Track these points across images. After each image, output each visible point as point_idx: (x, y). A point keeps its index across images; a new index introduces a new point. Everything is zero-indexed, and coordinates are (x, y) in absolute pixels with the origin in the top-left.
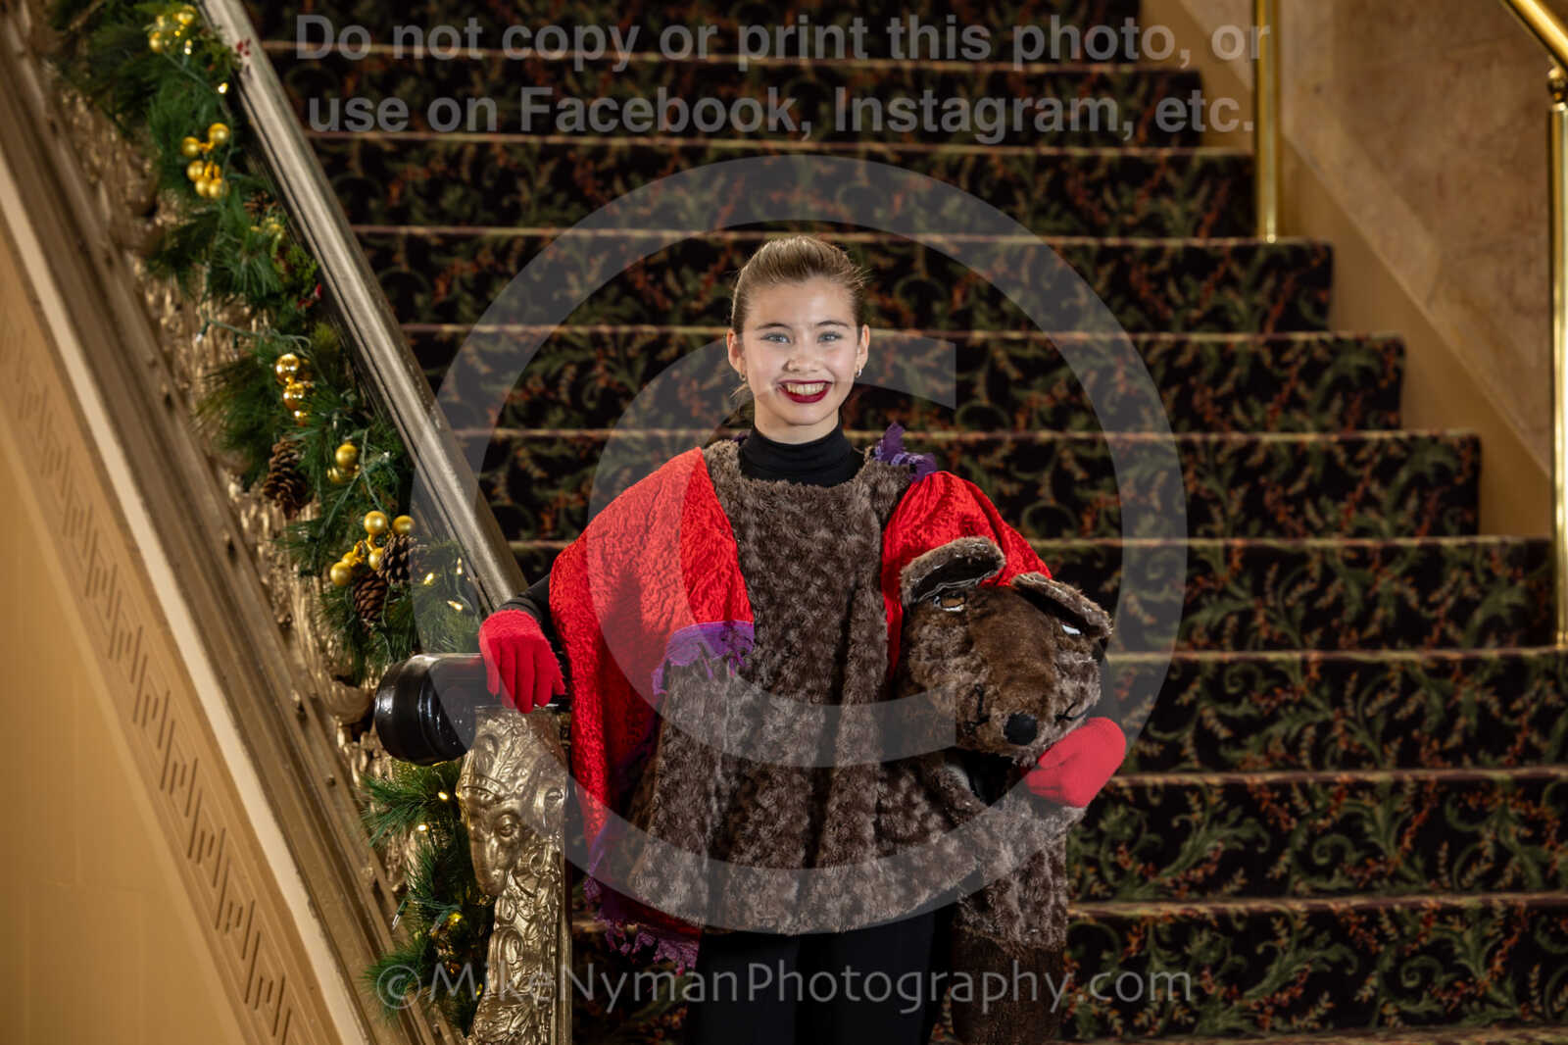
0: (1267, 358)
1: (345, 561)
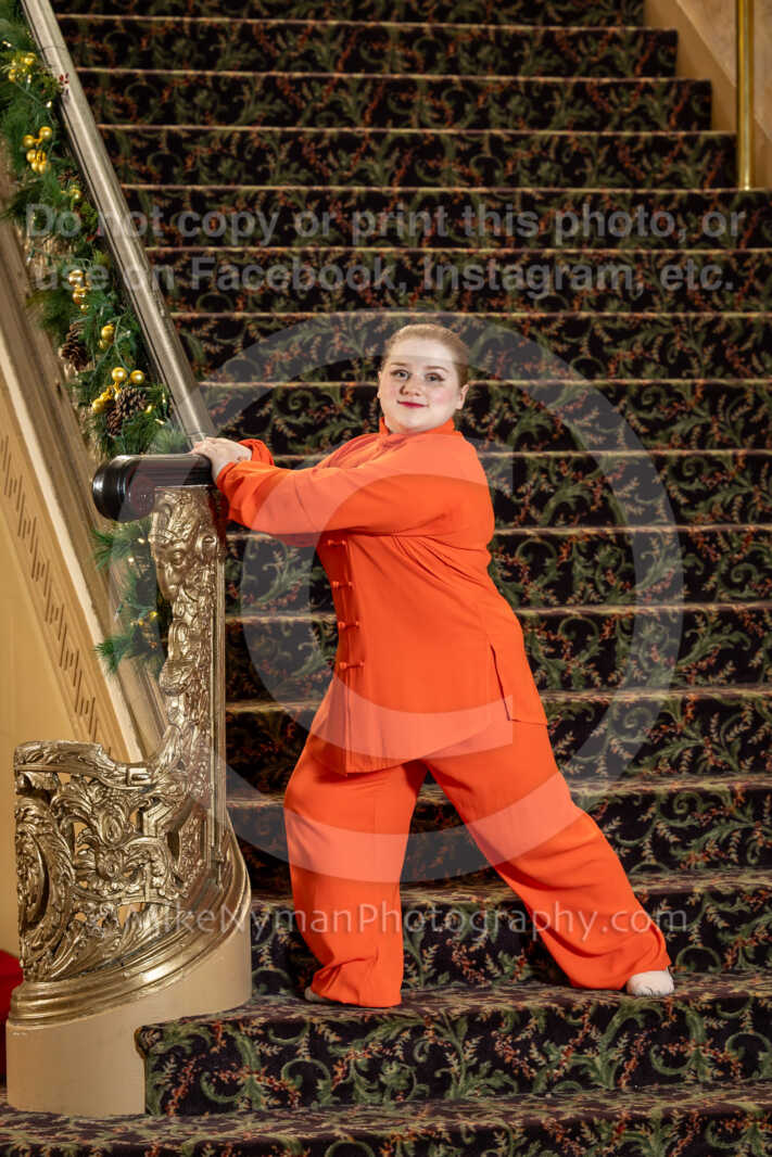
0: (735, 264)
1: (103, 397)
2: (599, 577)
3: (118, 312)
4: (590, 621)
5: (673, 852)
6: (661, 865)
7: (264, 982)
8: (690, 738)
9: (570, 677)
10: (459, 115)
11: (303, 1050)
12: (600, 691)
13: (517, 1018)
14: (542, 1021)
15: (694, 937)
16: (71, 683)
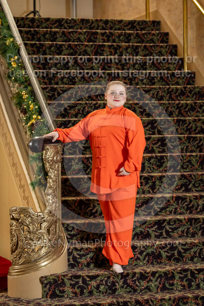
0: (183, 90)
1: (31, 123)
2: (151, 166)
3: (34, 101)
4: (149, 177)
5: (170, 233)
6: (168, 237)
7: (71, 266)
8: (174, 206)
9: (145, 191)
10: (115, 53)
11: (81, 282)
12: (152, 194)
13: (133, 274)
14: (139, 275)
15: (176, 254)
16: (22, 192)
